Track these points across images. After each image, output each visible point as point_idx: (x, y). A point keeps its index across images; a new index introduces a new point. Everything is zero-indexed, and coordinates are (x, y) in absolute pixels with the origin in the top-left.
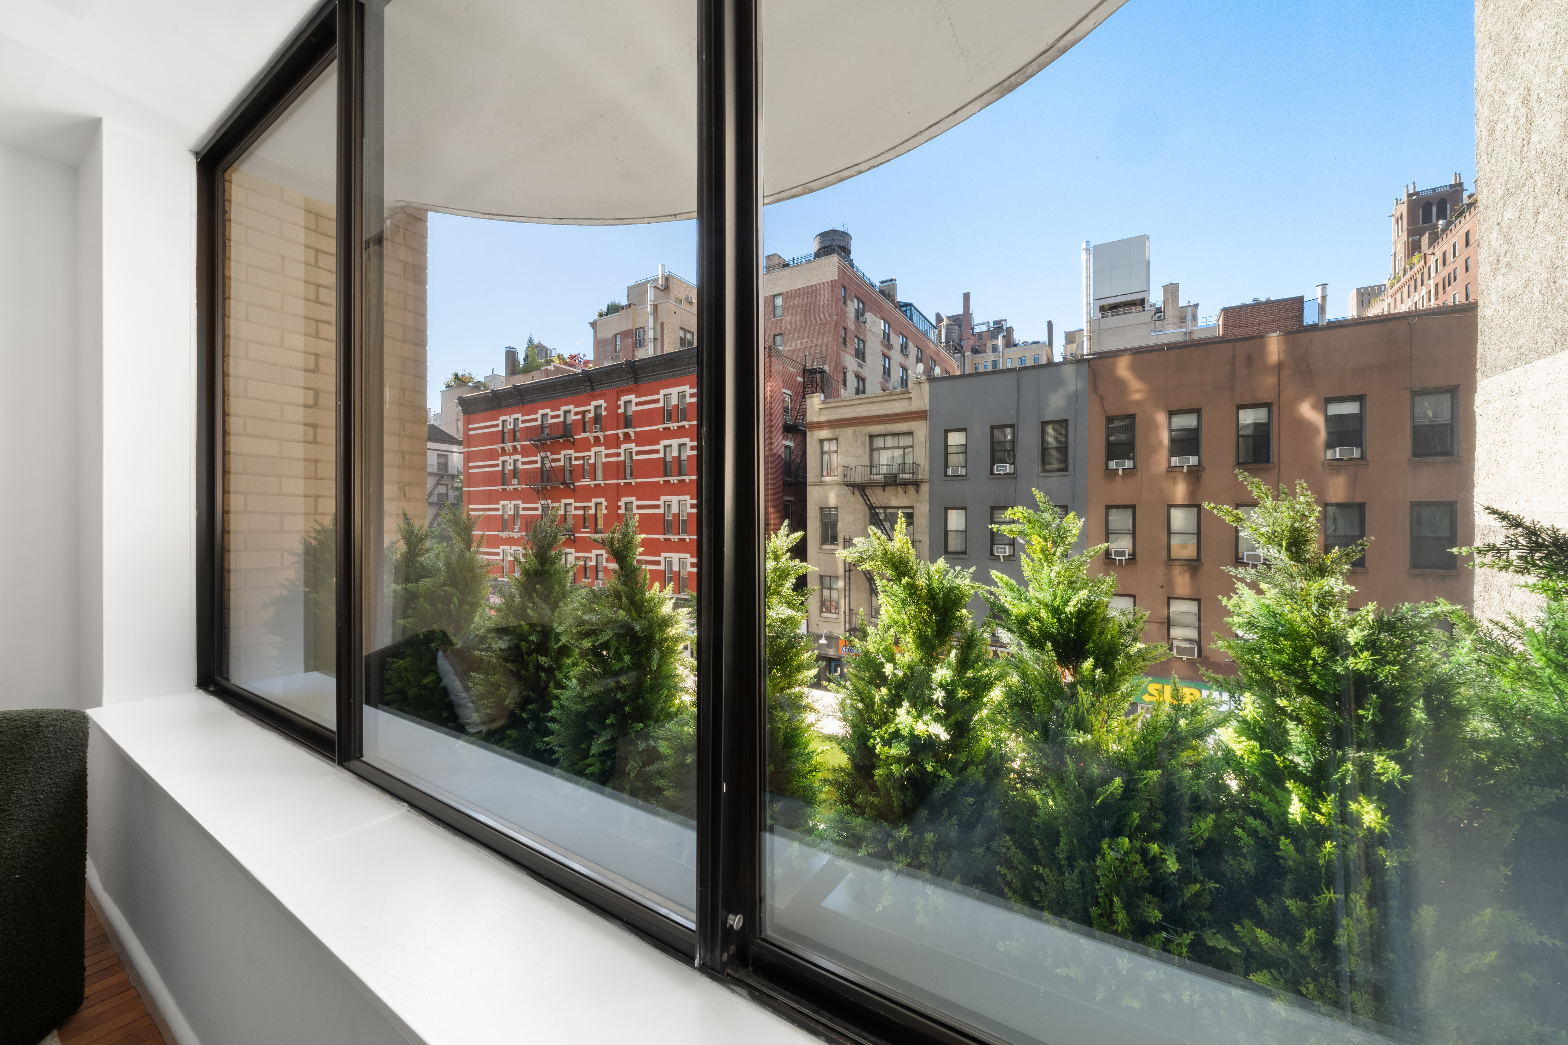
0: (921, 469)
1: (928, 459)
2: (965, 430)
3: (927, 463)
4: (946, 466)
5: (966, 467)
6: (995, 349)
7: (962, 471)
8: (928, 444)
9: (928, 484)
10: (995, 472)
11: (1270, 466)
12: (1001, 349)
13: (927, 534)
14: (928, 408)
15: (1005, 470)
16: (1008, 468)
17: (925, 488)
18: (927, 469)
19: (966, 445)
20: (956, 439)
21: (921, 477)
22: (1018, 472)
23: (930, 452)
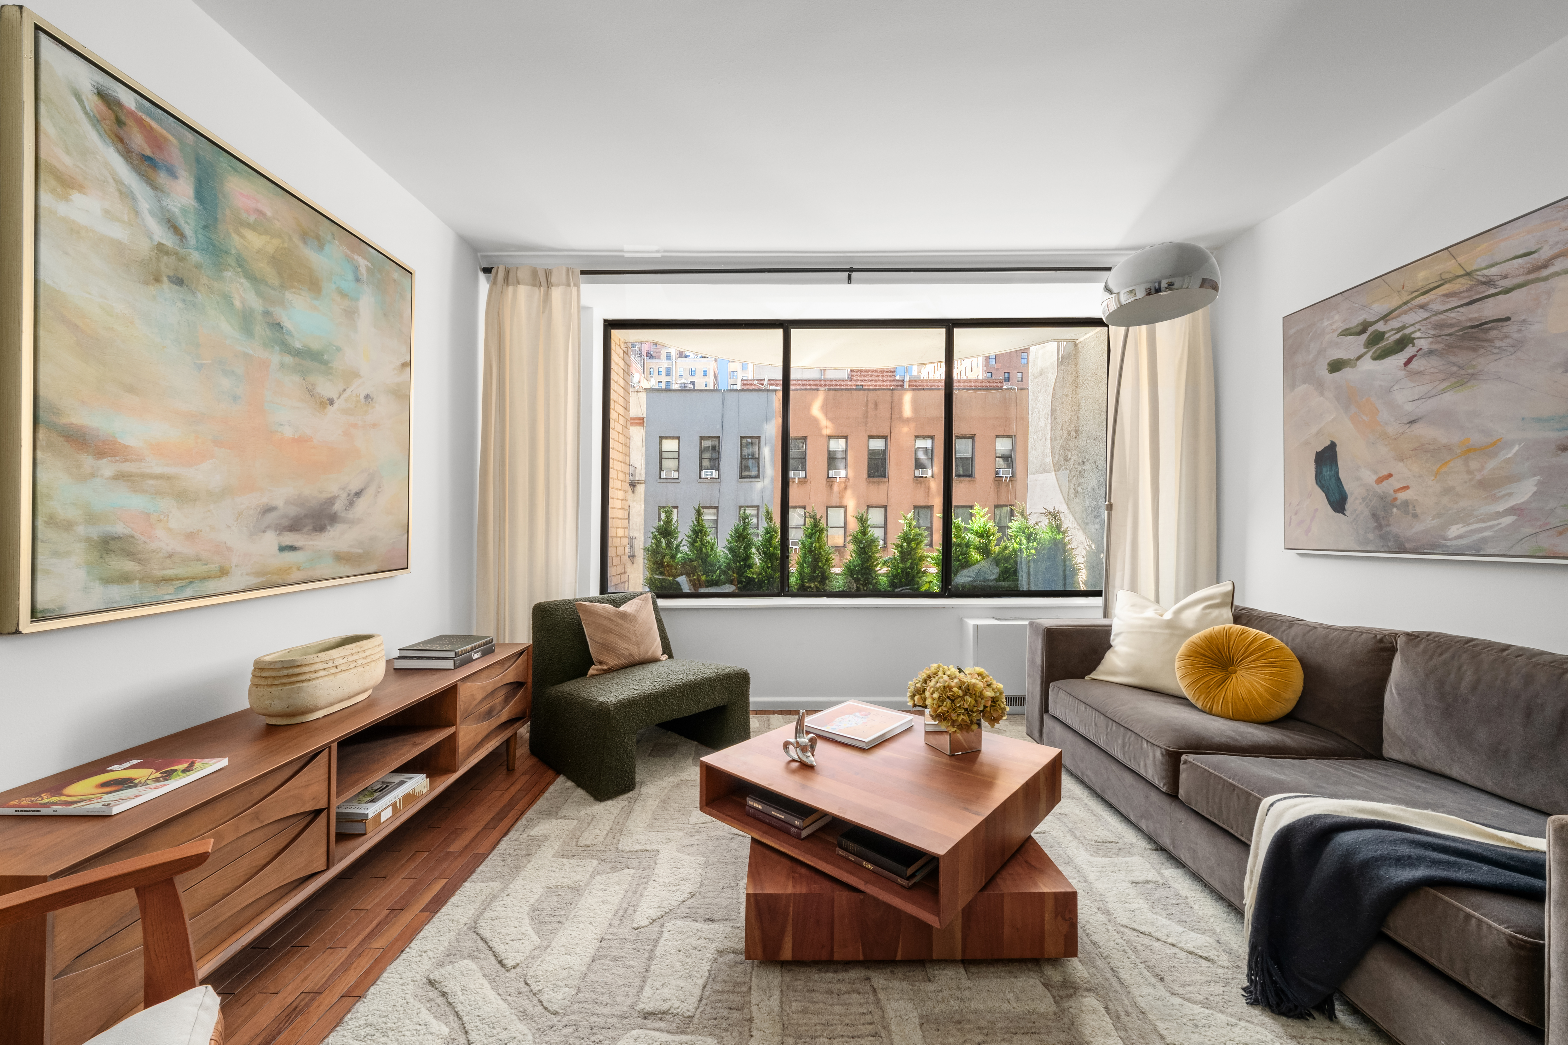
0: (637, 471)
1: (644, 462)
2: (678, 438)
3: (644, 466)
4: (661, 470)
5: (678, 471)
6: (668, 357)
7: (675, 475)
8: (644, 448)
9: (643, 485)
10: (703, 476)
11: (886, 479)
12: (674, 359)
13: (642, 531)
14: (645, 416)
15: (712, 475)
16: (715, 474)
17: (641, 489)
18: (643, 471)
19: (678, 452)
20: (670, 446)
21: (637, 478)
22: (722, 478)
23: (646, 456)
